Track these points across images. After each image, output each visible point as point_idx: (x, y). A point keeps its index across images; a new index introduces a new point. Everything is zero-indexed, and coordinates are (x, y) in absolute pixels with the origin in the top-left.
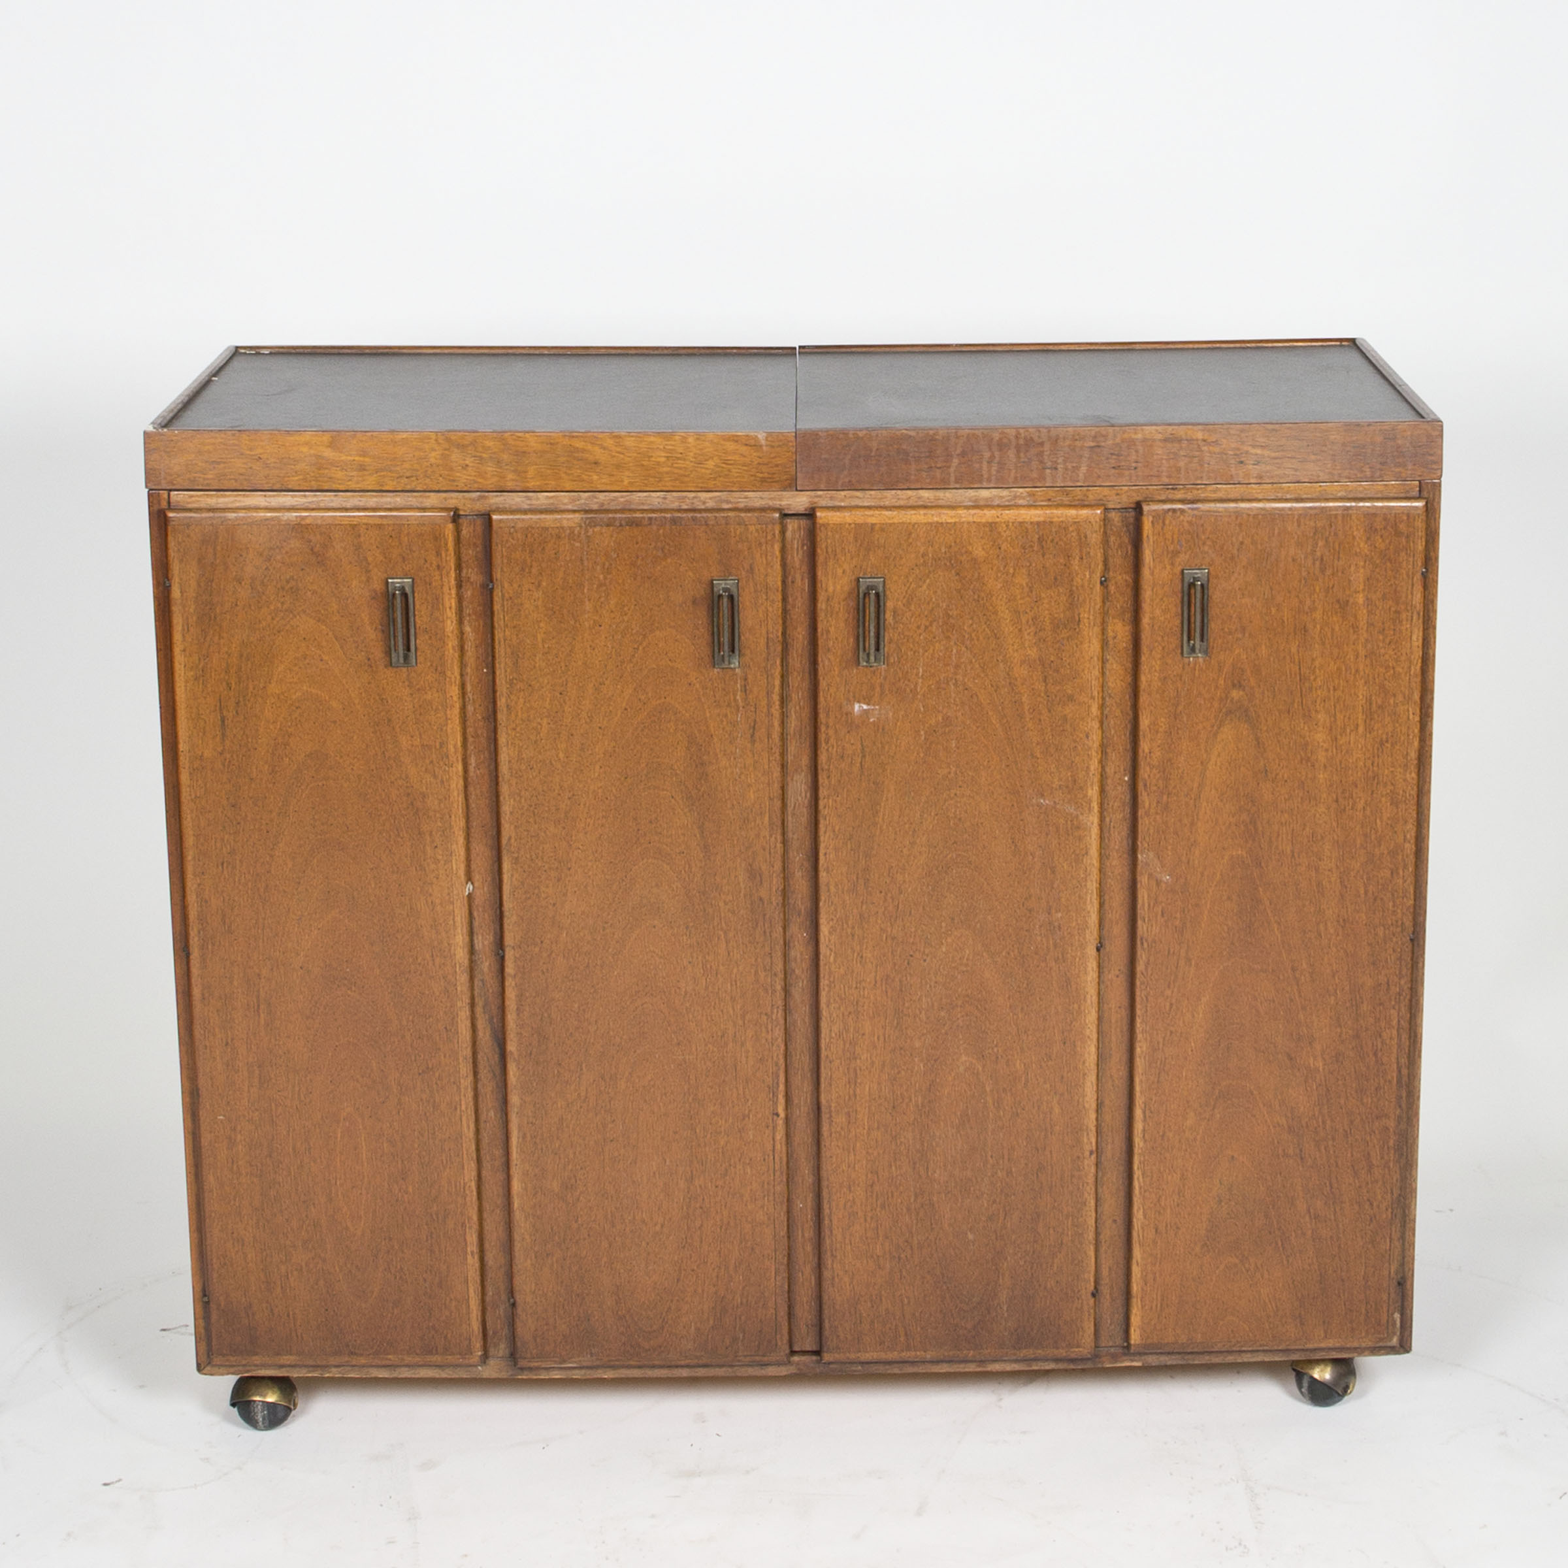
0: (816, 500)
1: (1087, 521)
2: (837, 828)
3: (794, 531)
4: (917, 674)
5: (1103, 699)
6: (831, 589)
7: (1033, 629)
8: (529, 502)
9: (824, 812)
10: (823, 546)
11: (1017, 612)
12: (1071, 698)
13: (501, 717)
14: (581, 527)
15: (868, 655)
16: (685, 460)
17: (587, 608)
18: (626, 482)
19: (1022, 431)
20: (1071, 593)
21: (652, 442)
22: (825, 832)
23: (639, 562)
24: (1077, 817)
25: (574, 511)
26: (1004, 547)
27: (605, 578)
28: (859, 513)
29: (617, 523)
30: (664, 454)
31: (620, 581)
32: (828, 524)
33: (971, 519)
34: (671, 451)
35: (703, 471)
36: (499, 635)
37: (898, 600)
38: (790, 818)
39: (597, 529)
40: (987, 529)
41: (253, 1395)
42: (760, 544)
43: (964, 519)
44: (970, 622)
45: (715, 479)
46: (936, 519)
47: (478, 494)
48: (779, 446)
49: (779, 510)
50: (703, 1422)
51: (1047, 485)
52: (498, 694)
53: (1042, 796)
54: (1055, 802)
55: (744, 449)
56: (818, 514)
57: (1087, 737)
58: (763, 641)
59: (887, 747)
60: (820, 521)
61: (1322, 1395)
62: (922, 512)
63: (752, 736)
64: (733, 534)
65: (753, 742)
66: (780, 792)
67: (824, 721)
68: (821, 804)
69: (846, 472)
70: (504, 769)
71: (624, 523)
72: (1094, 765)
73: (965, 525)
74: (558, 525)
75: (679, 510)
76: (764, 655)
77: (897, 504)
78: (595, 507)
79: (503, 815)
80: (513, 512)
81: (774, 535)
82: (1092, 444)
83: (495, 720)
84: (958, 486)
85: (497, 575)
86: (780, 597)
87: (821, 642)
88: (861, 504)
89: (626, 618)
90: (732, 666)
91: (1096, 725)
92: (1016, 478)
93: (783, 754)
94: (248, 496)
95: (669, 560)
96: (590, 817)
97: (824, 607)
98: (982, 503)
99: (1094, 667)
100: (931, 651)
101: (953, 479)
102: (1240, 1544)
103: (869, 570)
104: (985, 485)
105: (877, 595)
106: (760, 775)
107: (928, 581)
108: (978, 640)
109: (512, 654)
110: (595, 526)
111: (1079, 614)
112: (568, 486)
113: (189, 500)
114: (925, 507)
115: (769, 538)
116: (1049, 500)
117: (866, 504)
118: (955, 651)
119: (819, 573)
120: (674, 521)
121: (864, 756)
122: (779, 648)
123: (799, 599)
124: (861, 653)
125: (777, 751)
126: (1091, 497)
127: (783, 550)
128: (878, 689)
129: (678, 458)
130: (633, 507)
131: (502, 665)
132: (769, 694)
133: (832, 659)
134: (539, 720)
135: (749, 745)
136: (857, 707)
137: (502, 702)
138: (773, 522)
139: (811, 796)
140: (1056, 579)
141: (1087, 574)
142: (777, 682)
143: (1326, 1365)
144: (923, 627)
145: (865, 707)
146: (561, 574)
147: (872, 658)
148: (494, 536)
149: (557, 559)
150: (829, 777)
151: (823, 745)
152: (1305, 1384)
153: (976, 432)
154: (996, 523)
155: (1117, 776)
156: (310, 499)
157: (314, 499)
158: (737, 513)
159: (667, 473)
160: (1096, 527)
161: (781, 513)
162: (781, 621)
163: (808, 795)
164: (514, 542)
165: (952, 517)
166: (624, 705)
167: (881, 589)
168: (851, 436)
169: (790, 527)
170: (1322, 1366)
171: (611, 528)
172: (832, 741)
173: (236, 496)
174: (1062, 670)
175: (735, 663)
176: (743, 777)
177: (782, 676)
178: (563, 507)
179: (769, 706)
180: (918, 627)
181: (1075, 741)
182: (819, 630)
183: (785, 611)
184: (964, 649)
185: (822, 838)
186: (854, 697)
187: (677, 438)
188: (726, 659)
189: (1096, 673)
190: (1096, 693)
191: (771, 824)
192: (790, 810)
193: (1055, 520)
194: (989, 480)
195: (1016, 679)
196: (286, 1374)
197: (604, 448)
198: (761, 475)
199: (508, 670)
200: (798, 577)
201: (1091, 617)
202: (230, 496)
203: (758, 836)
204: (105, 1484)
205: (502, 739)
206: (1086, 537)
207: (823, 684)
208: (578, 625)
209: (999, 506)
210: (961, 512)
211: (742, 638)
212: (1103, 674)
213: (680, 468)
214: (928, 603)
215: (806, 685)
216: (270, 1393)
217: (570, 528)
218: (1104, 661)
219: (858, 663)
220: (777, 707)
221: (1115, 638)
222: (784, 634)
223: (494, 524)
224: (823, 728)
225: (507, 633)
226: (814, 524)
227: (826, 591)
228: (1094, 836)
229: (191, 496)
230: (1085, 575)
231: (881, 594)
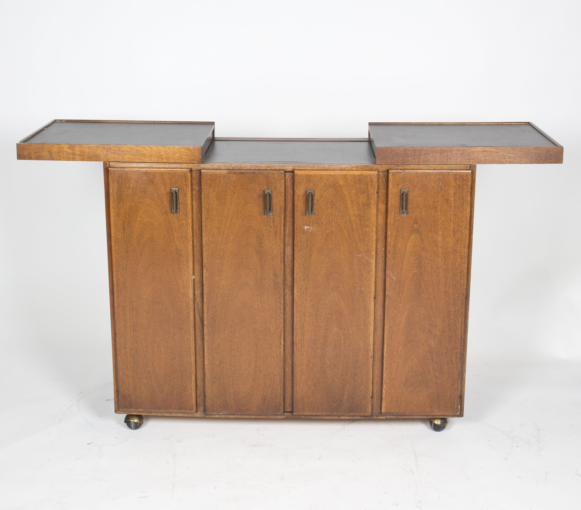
0: (295, 167)
1: (373, 175)
2: (299, 262)
3: (288, 176)
4: (323, 218)
5: (377, 226)
6: (298, 193)
7: (357, 206)
8: (212, 167)
9: (296, 257)
10: (297, 181)
11: (352, 201)
12: (367, 226)
13: (204, 228)
14: (227, 174)
15: (309, 212)
17: (228, 198)
20: (368, 196)
22: (296, 263)
23: (243, 185)
24: (369, 260)
25: (225, 170)
26: (349, 182)
27: (234, 189)
28: (307, 171)
29: (237, 173)
31: (238, 190)
32: (298, 175)
33: (339, 174)
36: (203, 205)
37: (318, 197)
38: (286, 258)
39: (231, 175)
40: (344, 177)
41: (131, 420)
43: (337, 174)
44: (339, 203)
46: (329, 173)
47: (198, 164)
49: (284, 170)
50: (259, 431)
52: (202, 222)
53: (359, 254)
54: (362, 256)
56: (295, 171)
57: (372, 237)
58: (279, 208)
59: (314, 239)
60: (295, 174)
61: (437, 428)
62: (325, 171)
63: (276, 235)
64: (270, 177)
65: (276, 237)
66: (283, 251)
67: (296, 231)
68: (295, 255)
70: (204, 243)
71: (239, 173)
72: (374, 245)
73: (338, 175)
74: (220, 173)
76: (279, 212)
77: (318, 169)
78: (231, 168)
79: (203, 256)
80: (207, 169)
81: (282, 177)
83: (202, 229)
85: (203, 187)
86: (284, 195)
87: (295, 208)
88: (307, 169)
89: (239, 201)
90: (270, 215)
91: (375, 234)
93: (284, 240)
94: (132, 164)
95: (252, 184)
96: (229, 257)
97: (296, 198)
98: (342, 169)
99: (374, 217)
100: (327, 211)
102: (411, 471)
103: (309, 188)
105: (312, 195)
106: (277, 246)
107: (326, 191)
108: (341, 209)
109: (207, 210)
110: (231, 174)
111: (370, 202)
113: (115, 165)
114: (326, 170)
115: (281, 178)
116: (362, 168)
117: (309, 169)
118: (334, 212)
119: (295, 189)
120: (254, 173)
121: (307, 241)
122: (283, 210)
123: (290, 196)
124: (307, 212)
125: (282, 239)
126: (374, 168)
127: (285, 181)
128: (312, 223)
129: (168, 153)
130: (242, 169)
131: (204, 214)
132: (280, 223)
133: (299, 213)
134: (214, 229)
135: (274, 238)
136: (305, 227)
137: (203, 224)
138: (282, 173)
139: (292, 253)
140: (364, 191)
141: (373, 190)
142: (283, 220)
143: (439, 420)
144: (325, 204)
145: (308, 227)
146: (221, 188)
147: (310, 213)
148: (202, 176)
149: (220, 183)
150: (297, 247)
151: (296, 238)
152: (433, 425)
154: (346, 175)
155: (381, 249)
156: (149, 165)
157: (151, 165)
158: (272, 171)
160: (376, 177)
161: (284, 171)
162: (284, 202)
163: (291, 252)
164: (208, 178)
165: (334, 173)
166: (239, 225)
167: (313, 193)
169: (287, 175)
170: (438, 420)
171: (235, 175)
172: (298, 237)
173: (128, 164)
174: (365, 218)
175: (271, 214)
176: (273, 247)
177: (284, 218)
178: (222, 168)
179: (280, 227)
180: (324, 205)
181: (368, 238)
182: (295, 205)
183: (285, 199)
184: (337, 211)
185: (295, 265)
186: (305, 224)
188: (268, 213)
189: (375, 219)
190: (375, 225)
191: (281, 260)
192: (286, 256)
193: (364, 174)
195: (352, 220)
196: (140, 414)
199: (206, 215)
200: (289, 190)
201: (374, 203)
202: (126, 164)
203: (277, 264)
204: (88, 444)
205: (204, 235)
206: (372, 179)
207: (296, 221)
208: (226, 202)
209: (347, 170)
210: (337, 172)
211: (273, 207)
212: (377, 219)
214: (327, 198)
215: (291, 220)
216: (135, 419)
217: (224, 174)
218: (377, 215)
219: (306, 215)
220: (283, 227)
221: (380, 209)
222: (285, 206)
223: (202, 173)
224: (296, 233)
225: (205, 204)
226: (294, 174)
227: (297, 194)
228: (374, 266)
229: (116, 164)
230: (372, 191)
231: (313, 195)
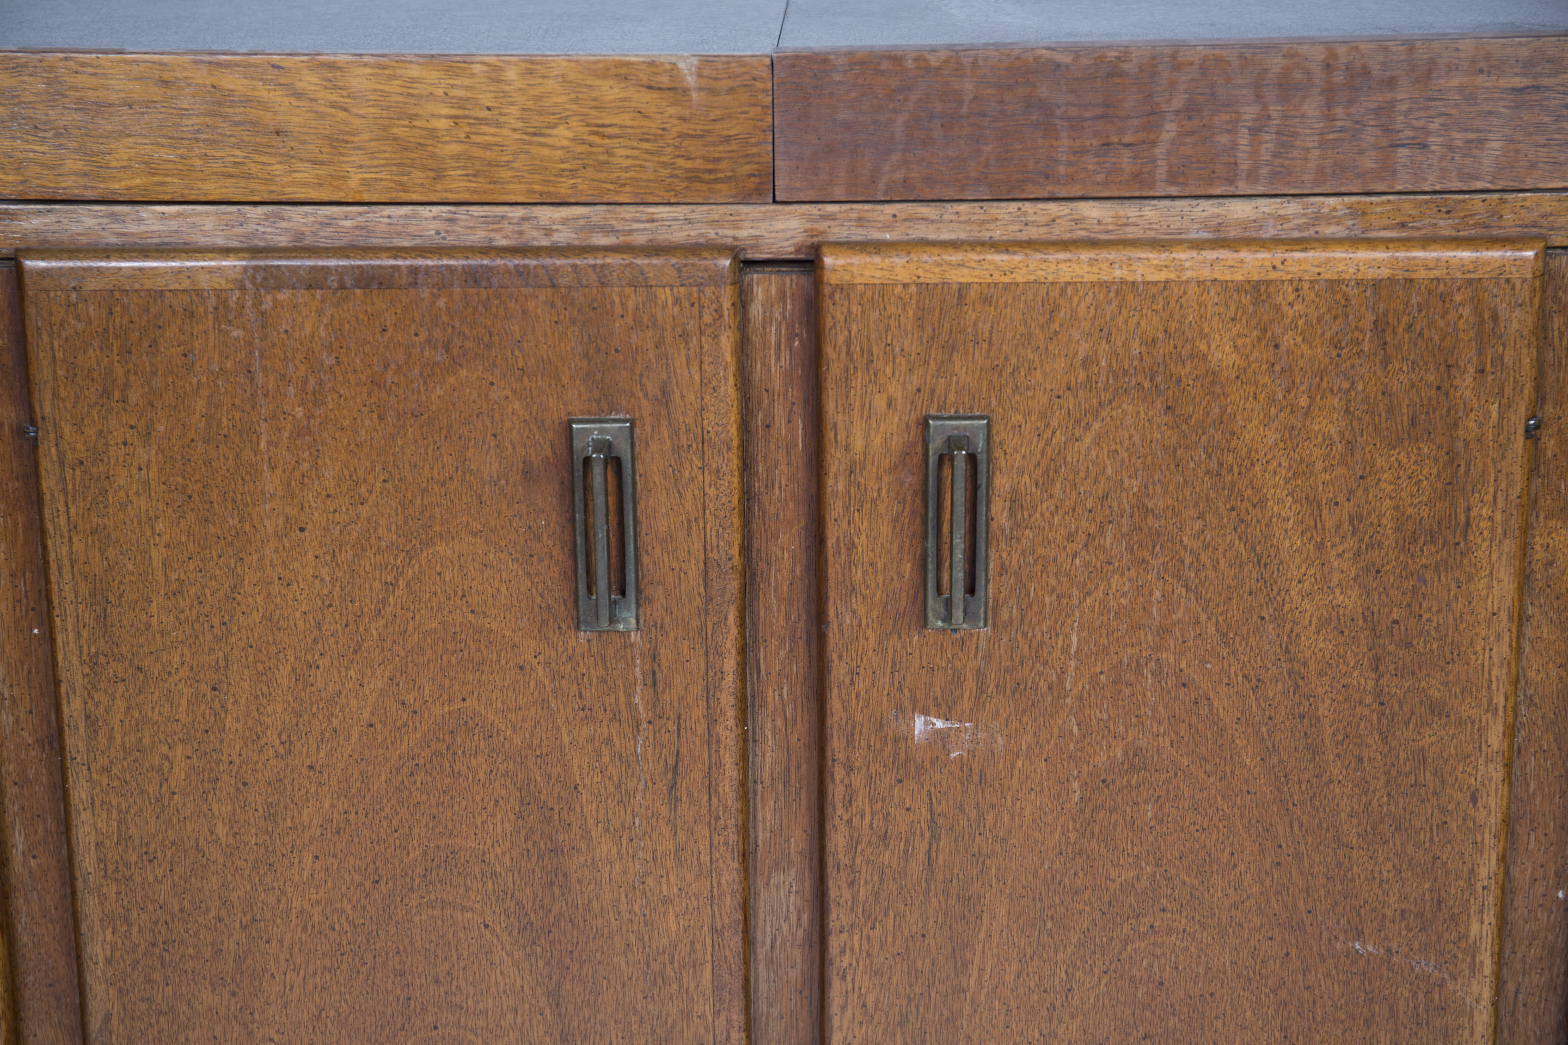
0: (822, 226)
1: (1502, 278)
2: (871, 999)
3: (768, 304)
4: (1066, 649)
5: (1515, 710)
6: (858, 445)
7: (1350, 543)
8: (117, 227)
9: (840, 960)
10: (841, 339)
11: (1313, 502)
12: (1437, 710)
13: (75, 741)
14: (242, 288)
15: (948, 604)
16: (498, 125)
17: (269, 488)
18: (354, 182)
19: (1341, 50)
20: (1452, 455)
21: (414, 80)
22: (844, 1008)
23: (390, 377)
24: (1442, 984)
25: (226, 251)
26: (1288, 341)
27: (309, 417)
28: (927, 257)
29: (333, 281)
30: (445, 111)
31: (346, 423)
32: (853, 286)
33: (1206, 273)
34: (461, 103)
35: (545, 152)
36: (58, 550)
37: (1021, 472)
38: (762, 968)
39: (284, 295)
40: (1246, 300)
42: (685, 336)
43: (1189, 274)
44: (1198, 525)
45: (573, 173)
46: (1118, 273)
48: (731, 90)
49: (734, 251)
51: (1399, 188)
52: (63, 689)
53: (1359, 934)
54: (1388, 950)
55: (645, 99)
56: (828, 261)
57: (1474, 800)
58: (694, 572)
59: (990, 817)
60: (832, 278)
62: (1085, 255)
63: (673, 786)
64: (618, 309)
65: (674, 802)
66: (739, 916)
67: (841, 756)
68: (834, 943)
69: (896, 157)
70: (87, 861)
71: (348, 281)
72: (1488, 866)
73: (1193, 290)
74: (186, 284)
75: (487, 250)
76: (698, 601)
77: (1023, 236)
78: (283, 241)
79: (89, 965)
80: (76, 252)
81: (719, 311)
82: (1519, 82)
83: (62, 749)
84: (1173, 191)
85: (45, 405)
86: (735, 463)
87: (833, 572)
88: (932, 236)
89: (365, 511)
90: (621, 627)
91: (1496, 772)
92: (1320, 170)
93: (746, 829)
95: (463, 373)
96: (296, 970)
97: (841, 487)
98: (1233, 233)
99: (1499, 637)
100: (1100, 594)
101: (1162, 171)
103: (952, 397)
104: (1243, 188)
105: (972, 459)
106: (690, 877)
107: (1096, 426)
108: (1215, 569)
109: (93, 594)
110: (279, 288)
111: (1469, 509)
112: (213, 189)
114: (1093, 244)
115: (707, 318)
116: (1403, 225)
117: (946, 236)
118: (1158, 594)
119: (830, 406)
120: (473, 277)
121: (935, 837)
122: (734, 585)
123: (784, 467)
124: (930, 602)
125: (730, 822)
126: (1510, 217)
127: (743, 347)
128: (970, 684)
130: (377, 241)
131: (70, 621)
132: (710, 692)
133: (862, 610)
134: (165, 749)
135: (664, 811)
136: (919, 723)
137: (73, 708)
138: (715, 279)
139: (811, 921)
140: (1413, 423)
141: (1494, 409)
142: (730, 664)
144: (1081, 538)
145: (939, 724)
146: (200, 405)
147: (958, 614)
148: (31, 310)
149: (190, 367)
150: (852, 884)
151: (840, 811)
153: (1224, 53)
154: (1269, 283)
155: (1540, 889)
158: (629, 259)
159: (456, 157)
160: (1524, 295)
161: (735, 258)
162: (736, 521)
163: (805, 918)
164: (80, 327)
165: (1159, 268)
166: (366, 715)
167: (981, 444)
168: (910, 64)
169: (759, 293)
171: (319, 293)
172: (861, 801)
174: (1419, 644)
175: (628, 619)
176: (650, 881)
177: (743, 651)
178: (203, 241)
179: (712, 721)
180: (1071, 537)
181: (1443, 811)
182: (831, 542)
183: (748, 497)
184: (1180, 590)
185: (836, 1022)
186: (914, 700)
187: (478, 68)
188: (604, 613)
189: (1503, 649)
190: (1500, 700)
191: (717, 987)
192: (762, 951)
193: (1422, 274)
194: (1252, 176)
195: (1305, 664)
197: (299, 95)
198: (689, 164)
199: (85, 633)
200: (780, 413)
201: (1498, 517)
203: (687, 1015)
205: (80, 793)
206: (1495, 317)
207: (838, 671)
208: (247, 527)
209: (1277, 242)
210: (1182, 255)
211: (645, 560)
212: (1518, 650)
213: (487, 146)
214: (1096, 481)
215: (799, 667)
217: (218, 292)
218: (1521, 618)
219: (924, 622)
220: (731, 723)
221: (1550, 564)
222: (746, 549)
223: (28, 280)
224: (839, 772)
225: (78, 546)
226: (818, 283)
227: (847, 448)
228: (1479, 1029)
230: (1488, 413)
231: (982, 458)
